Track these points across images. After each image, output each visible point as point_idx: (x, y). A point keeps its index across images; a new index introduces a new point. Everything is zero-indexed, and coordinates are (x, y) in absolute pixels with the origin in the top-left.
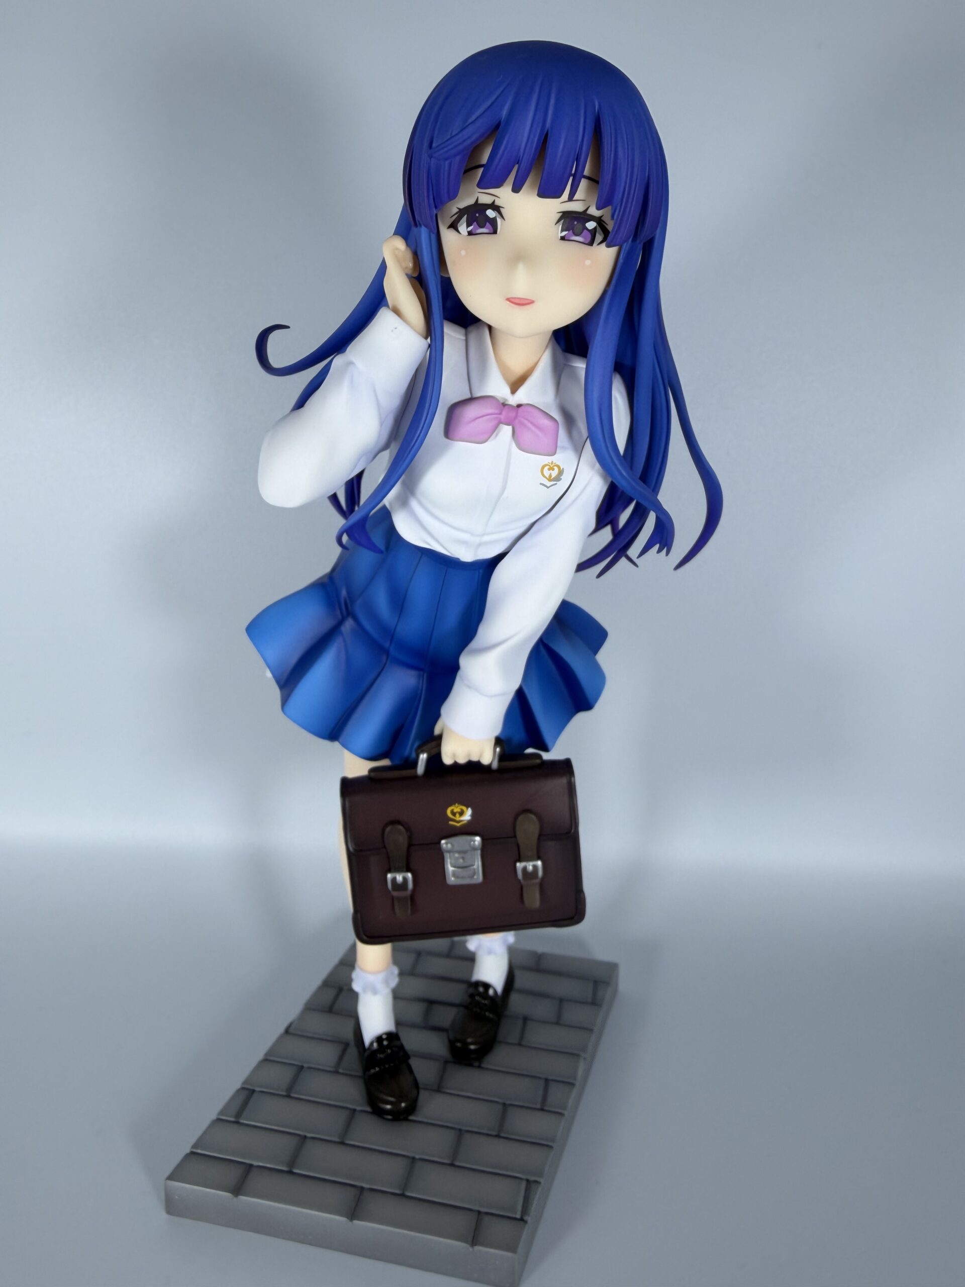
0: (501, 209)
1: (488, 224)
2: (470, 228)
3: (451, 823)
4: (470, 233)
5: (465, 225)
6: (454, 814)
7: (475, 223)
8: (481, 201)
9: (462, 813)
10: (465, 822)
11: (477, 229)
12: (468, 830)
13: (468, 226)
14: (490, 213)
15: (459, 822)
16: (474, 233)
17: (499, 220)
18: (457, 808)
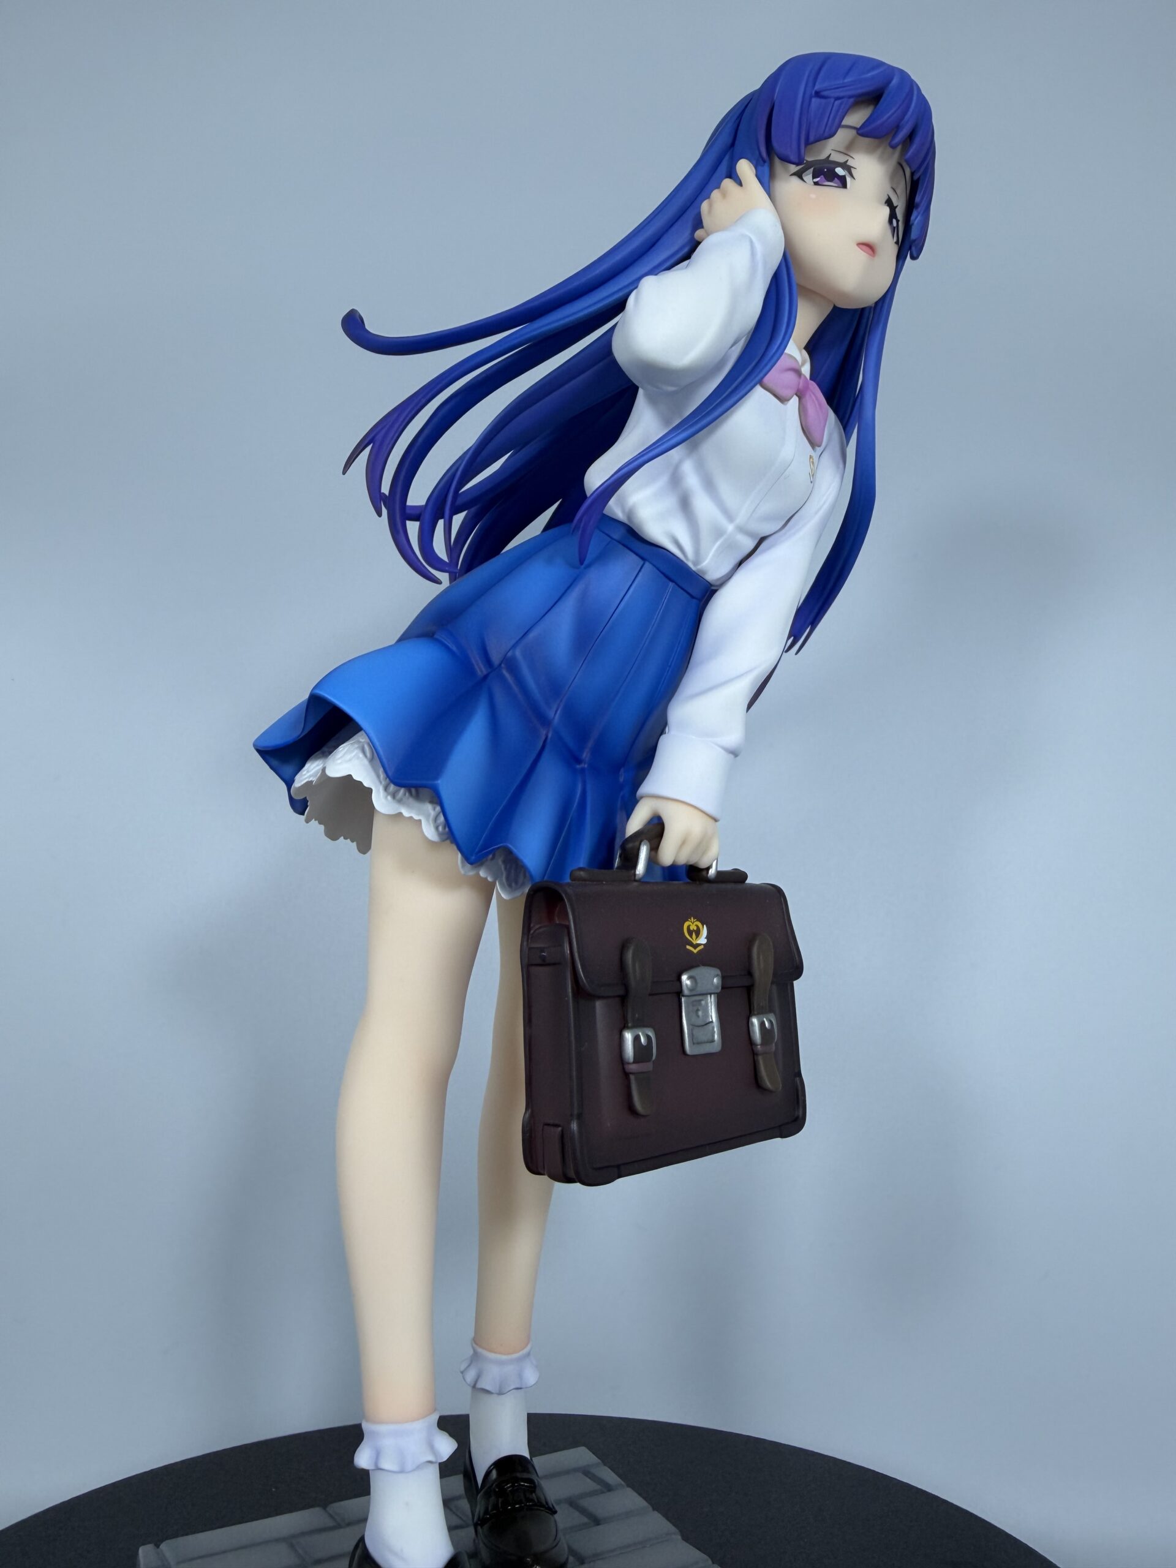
0: (853, 170)
1: (836, 179)
2: (816, 180)
3: (688, 947)
4: (816, 184)
5: (811, 176)
6: (690, 932)
7: (822, 176)
8: (832, 158)
9: (698, 933)
10: (702, 947)
11: (824, 182)
12: (705, 958)
13: (814, 178)
14: (840, 171)
15: (696, 946)
16: (820, 183)
17: (848, 179)
18: (691, 924)
